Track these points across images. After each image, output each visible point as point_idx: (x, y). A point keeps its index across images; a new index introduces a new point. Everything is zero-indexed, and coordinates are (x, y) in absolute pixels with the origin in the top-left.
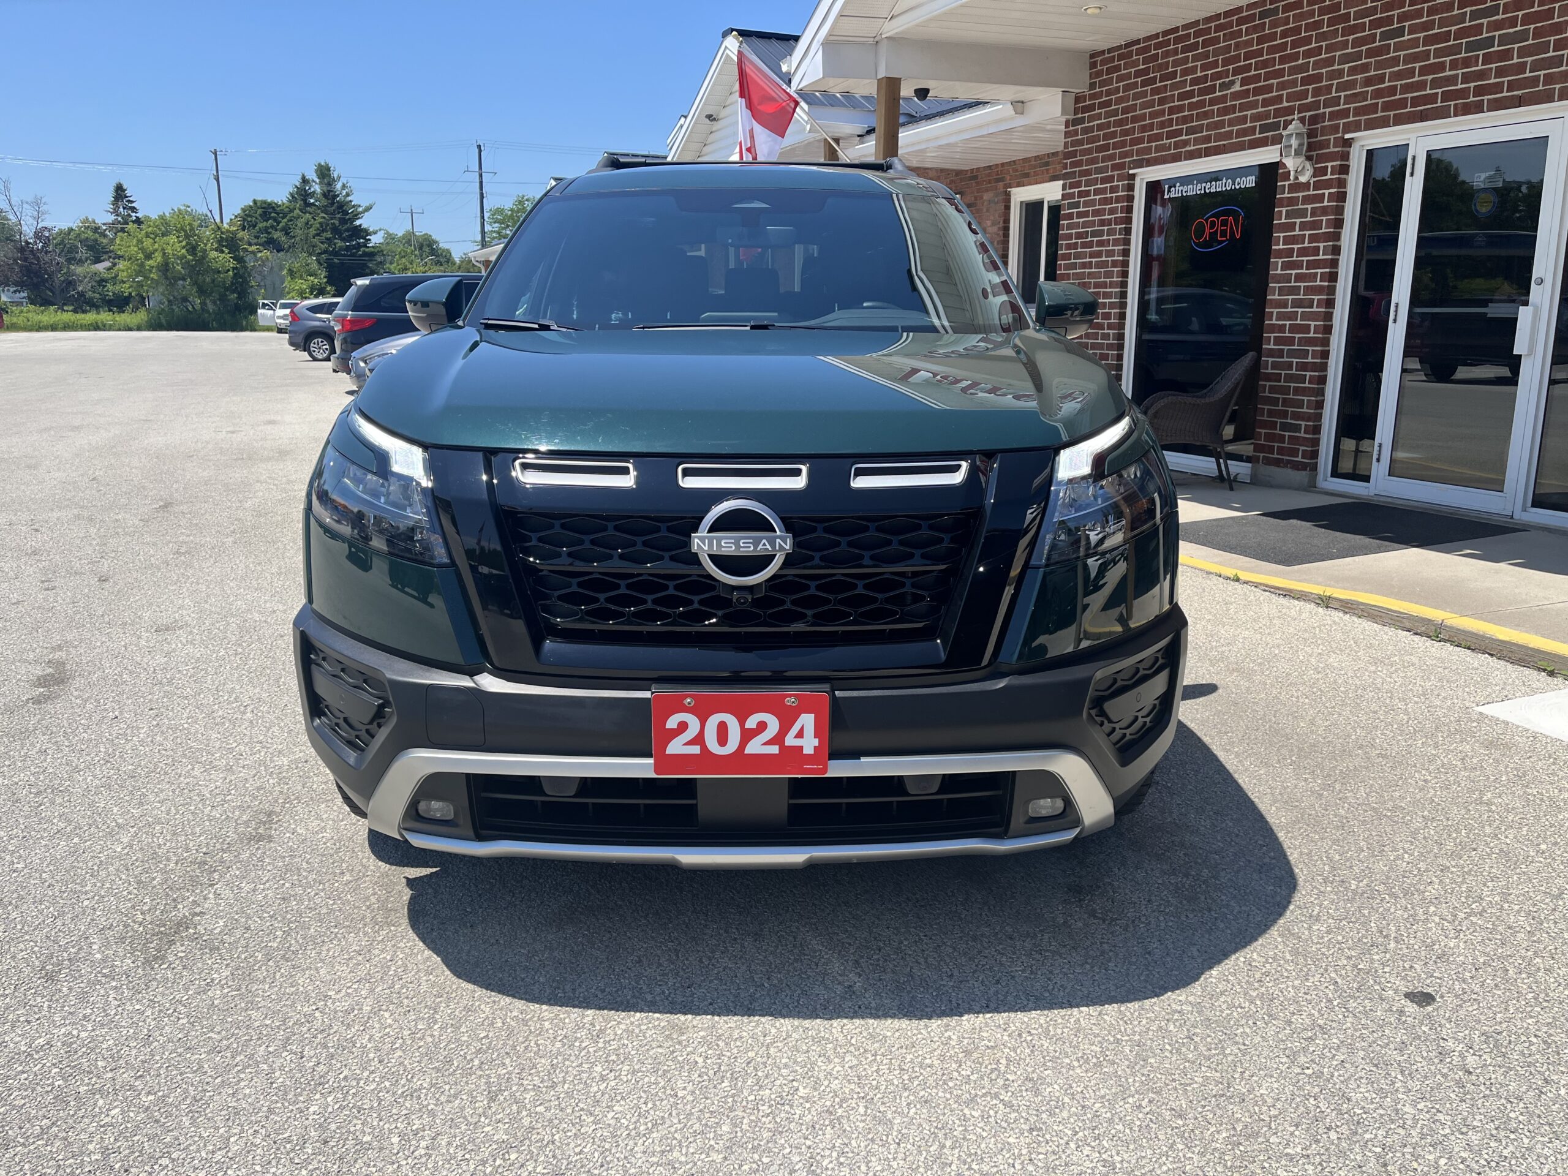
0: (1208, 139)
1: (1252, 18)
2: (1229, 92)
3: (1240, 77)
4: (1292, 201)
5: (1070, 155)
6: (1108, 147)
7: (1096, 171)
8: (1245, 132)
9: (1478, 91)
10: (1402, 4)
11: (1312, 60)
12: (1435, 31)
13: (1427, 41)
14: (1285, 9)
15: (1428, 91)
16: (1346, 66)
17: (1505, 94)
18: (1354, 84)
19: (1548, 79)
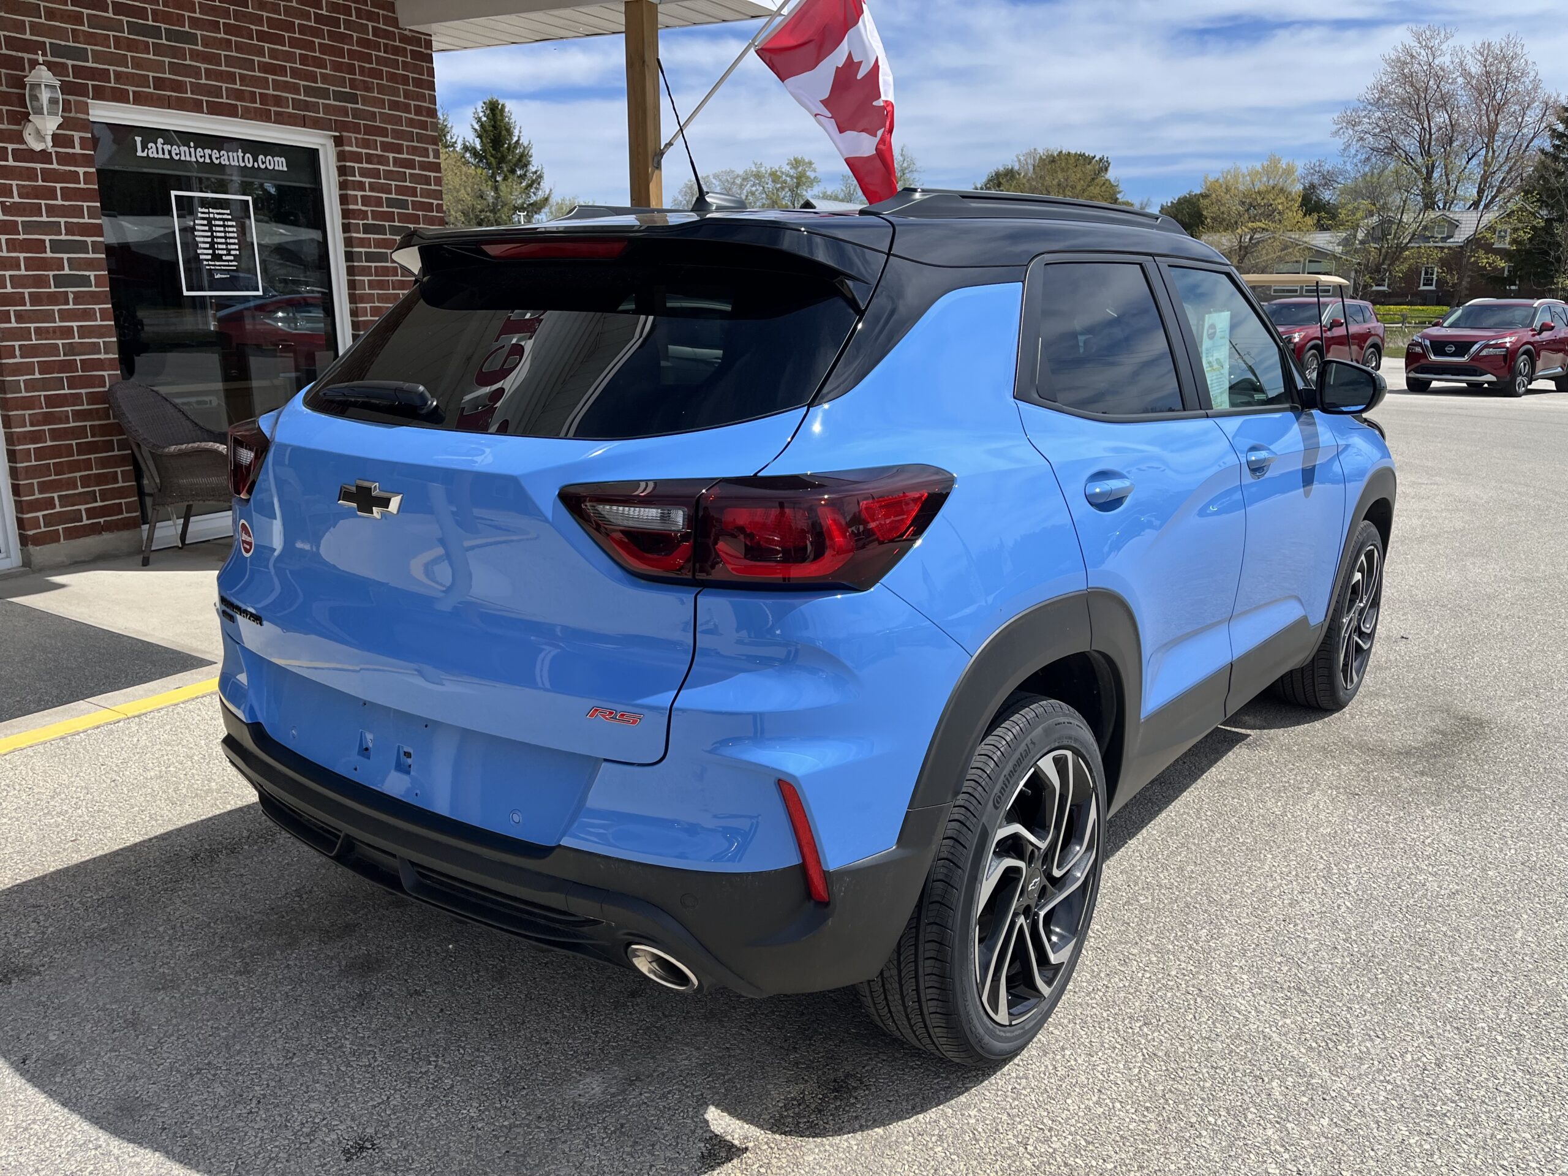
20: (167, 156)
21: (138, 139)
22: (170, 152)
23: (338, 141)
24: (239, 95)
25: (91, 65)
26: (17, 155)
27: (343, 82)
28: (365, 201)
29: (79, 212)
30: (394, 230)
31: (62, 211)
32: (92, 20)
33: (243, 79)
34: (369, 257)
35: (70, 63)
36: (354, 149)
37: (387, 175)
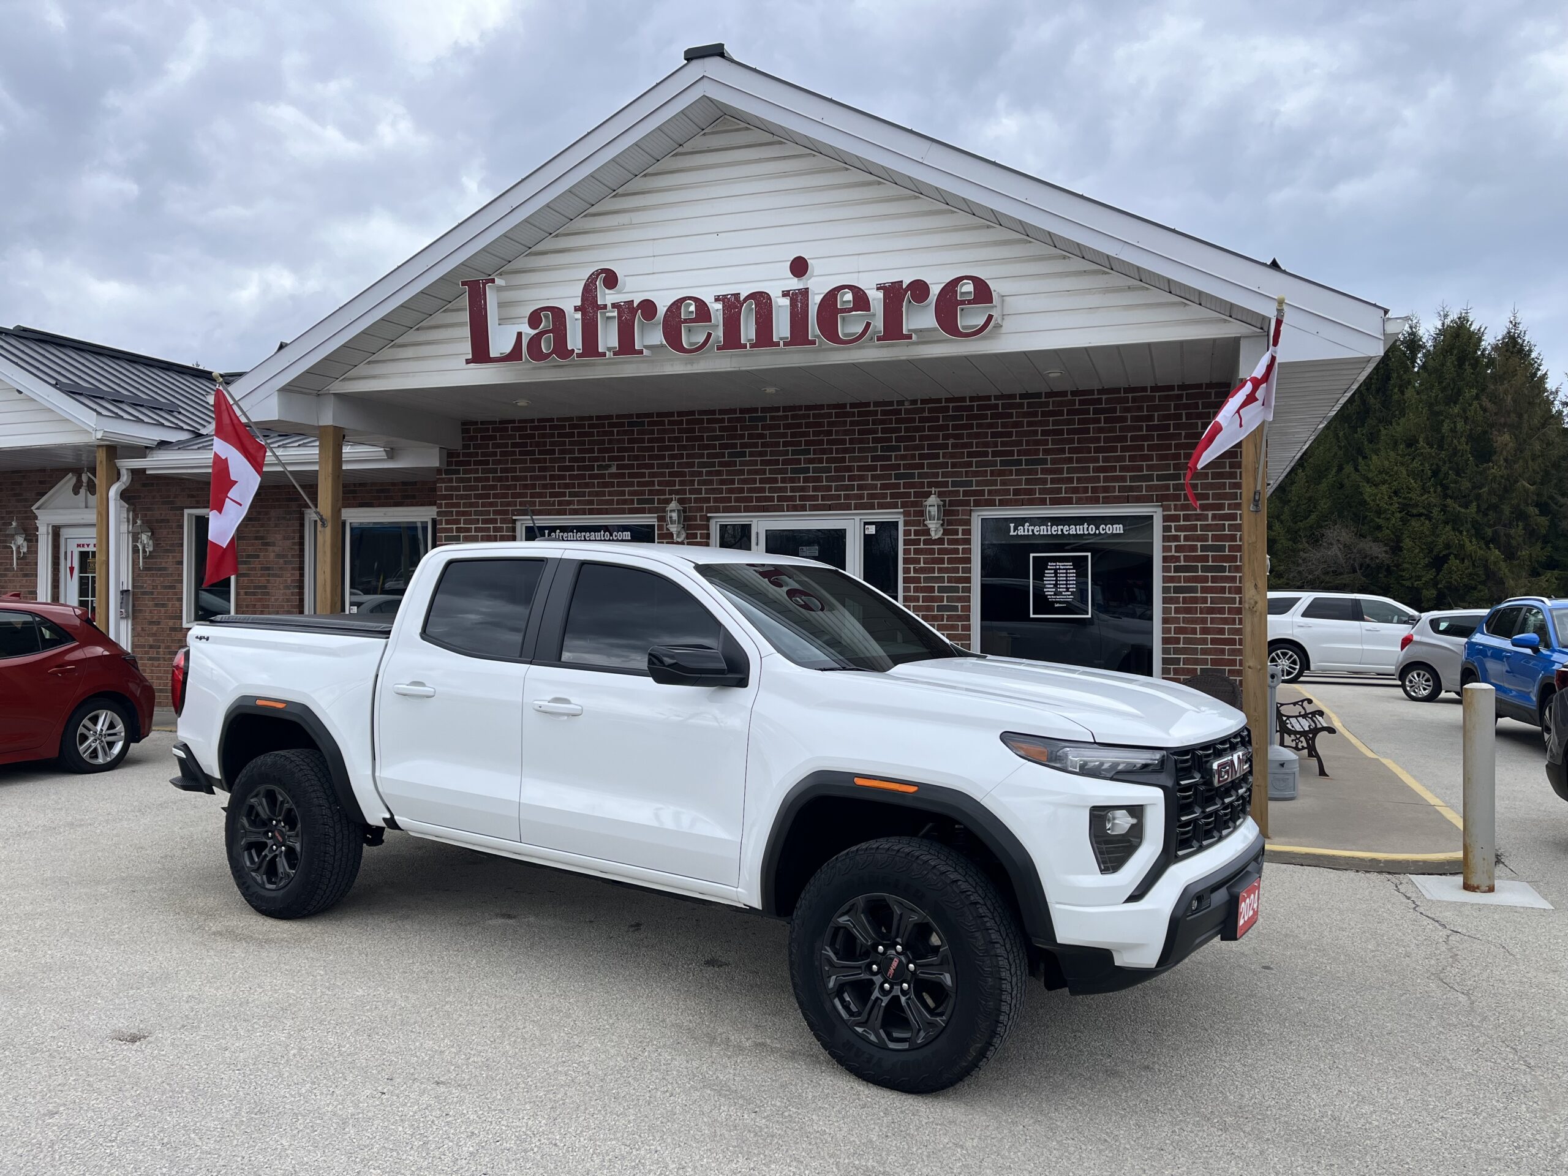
0: (591, 502)
1: (622, 425)
2: (607, 472)
3: (616, 463)
5: (445, 497)
6: (488, 496)
7: (477, 513)
8: (625, 502)
9: (802, 498)
10: (742, 437)
11: (676, 461)
12: (768, 458)
13: (763, 463)
14: (650, 424)
15: (767, 494)
16: (704, 470)
17: (820, 502)
18: (711, 482)
19: (847, 497)
20: (1031, 533)
21: (1012, 525)
22: (1033, 531)
23: (1165, 508)
24: (1075, 490)
25: (974, 488)
26: (926, 542)
27: (1167, 467)
28: (1179, 549)
29: (956, 570)
30: (1205, 569)
31: (947, 570)
32: (978, 464)
33: (1079, 480)
34: (1177, 590)
35: (961, 489)
36: (1173, 512)
37: (1205, 528)
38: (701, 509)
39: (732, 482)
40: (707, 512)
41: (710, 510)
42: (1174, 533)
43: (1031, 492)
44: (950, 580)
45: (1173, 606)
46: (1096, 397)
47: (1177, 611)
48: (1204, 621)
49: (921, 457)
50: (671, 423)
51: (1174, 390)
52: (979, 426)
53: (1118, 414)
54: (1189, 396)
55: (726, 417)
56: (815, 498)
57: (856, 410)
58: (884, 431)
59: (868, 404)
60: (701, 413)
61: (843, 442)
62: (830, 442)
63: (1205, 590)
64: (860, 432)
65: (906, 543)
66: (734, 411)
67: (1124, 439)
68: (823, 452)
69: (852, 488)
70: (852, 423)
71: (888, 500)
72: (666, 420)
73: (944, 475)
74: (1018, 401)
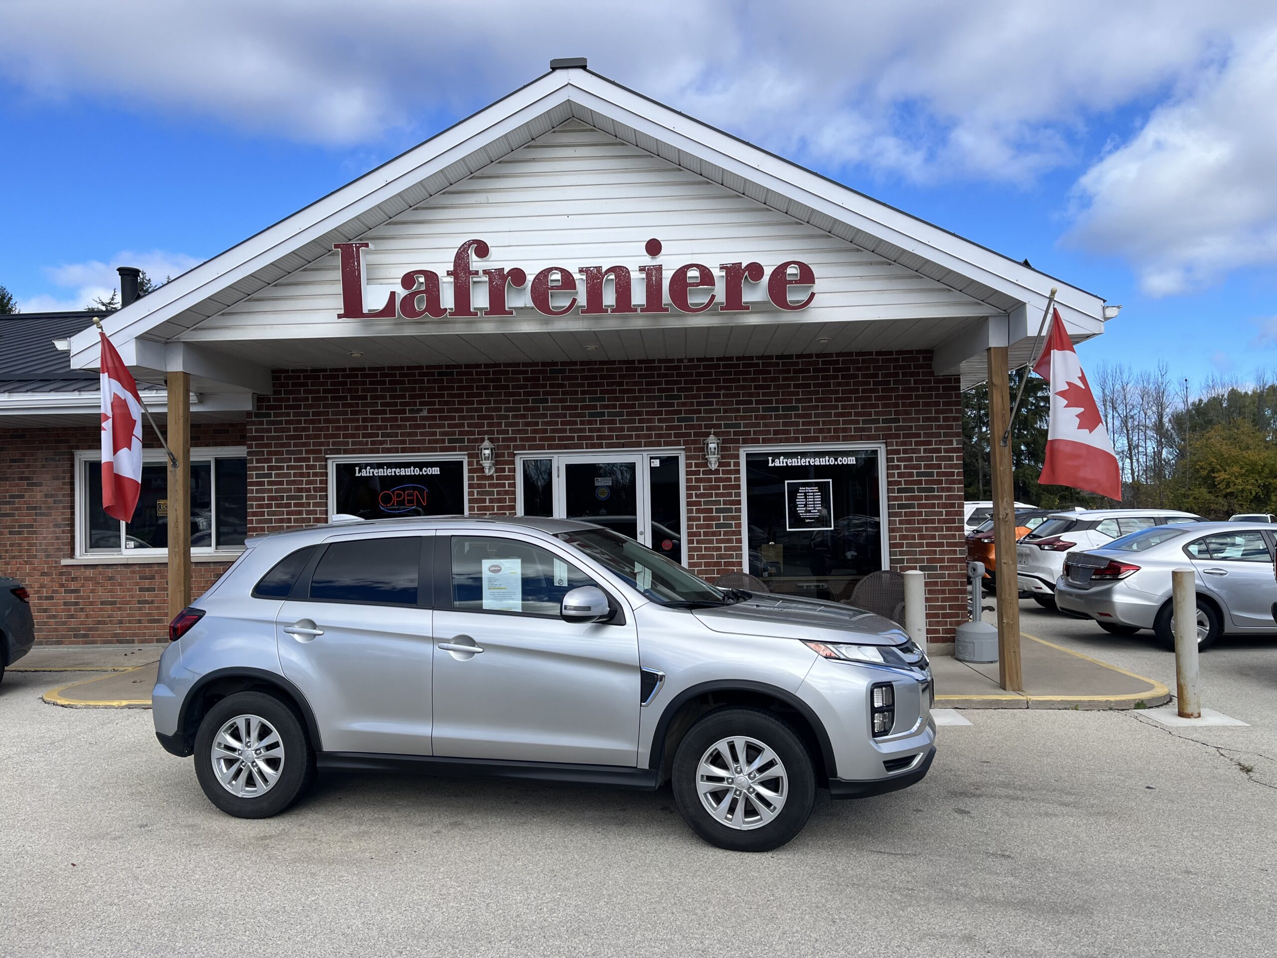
0: (404, 442)
1: (433, 374)
2: (418, 415)
3: (427, 407)
4: (479, 486)
5: (255, 438)
6: (300, 437)
7: (288, 452)
8: (436, 441)
9: (599, 437)
10: (545, 386)
11: (484, 406)
12: (568, 404)
13: (564, 408)
14: (458, 374)
15: (568, 434)
16: (511, 414)
17: (615, 441)
18: (517, 424)
19: (638, 436)
21: (770, 458)
22: (786, 463)
23: (887, 444)
25: (742, 429)
26: (704, 473)
27: (890, 413)
28: (900, 475)
29: (730, 495)
30: (921, 490)
31: (722, 495)
32: (745, 410)
33: (824, 423)
34: (900, 506)
35: (732, 430)
36: (895, 448)
37: (918, 459)
38: (508, 447)
39: (537, 424)
40: (514, 450)
41: (516, 448)
42: (896, 463)
43: (788, 432)
44: (725, 503)
45: (897, 519)
46: (835, 358)
47: (901, 522)
48: (920, 529)
49: (699, 404)
50: (477, 373)
51: (892, 355)
52: (745, 380)
53: (852, 372)
54: (904, 360)
55: (529, 369)
56: (611, 437)
57: (643, 366)
58: (667, 383)
59: (653, 361)
60: (506, 365)
61: (633, 391)
62: (621, 391)
63: (920, 506)
64: (648, 384)
65: (688, 473)
66: (537, 364)
67: (857, 391)
68: (617, 399)
69: (642, 429)
70: (640, 376)
71: (673, 439)
72: (474, 371)
73: (718, 419)
74: (774, 361)
